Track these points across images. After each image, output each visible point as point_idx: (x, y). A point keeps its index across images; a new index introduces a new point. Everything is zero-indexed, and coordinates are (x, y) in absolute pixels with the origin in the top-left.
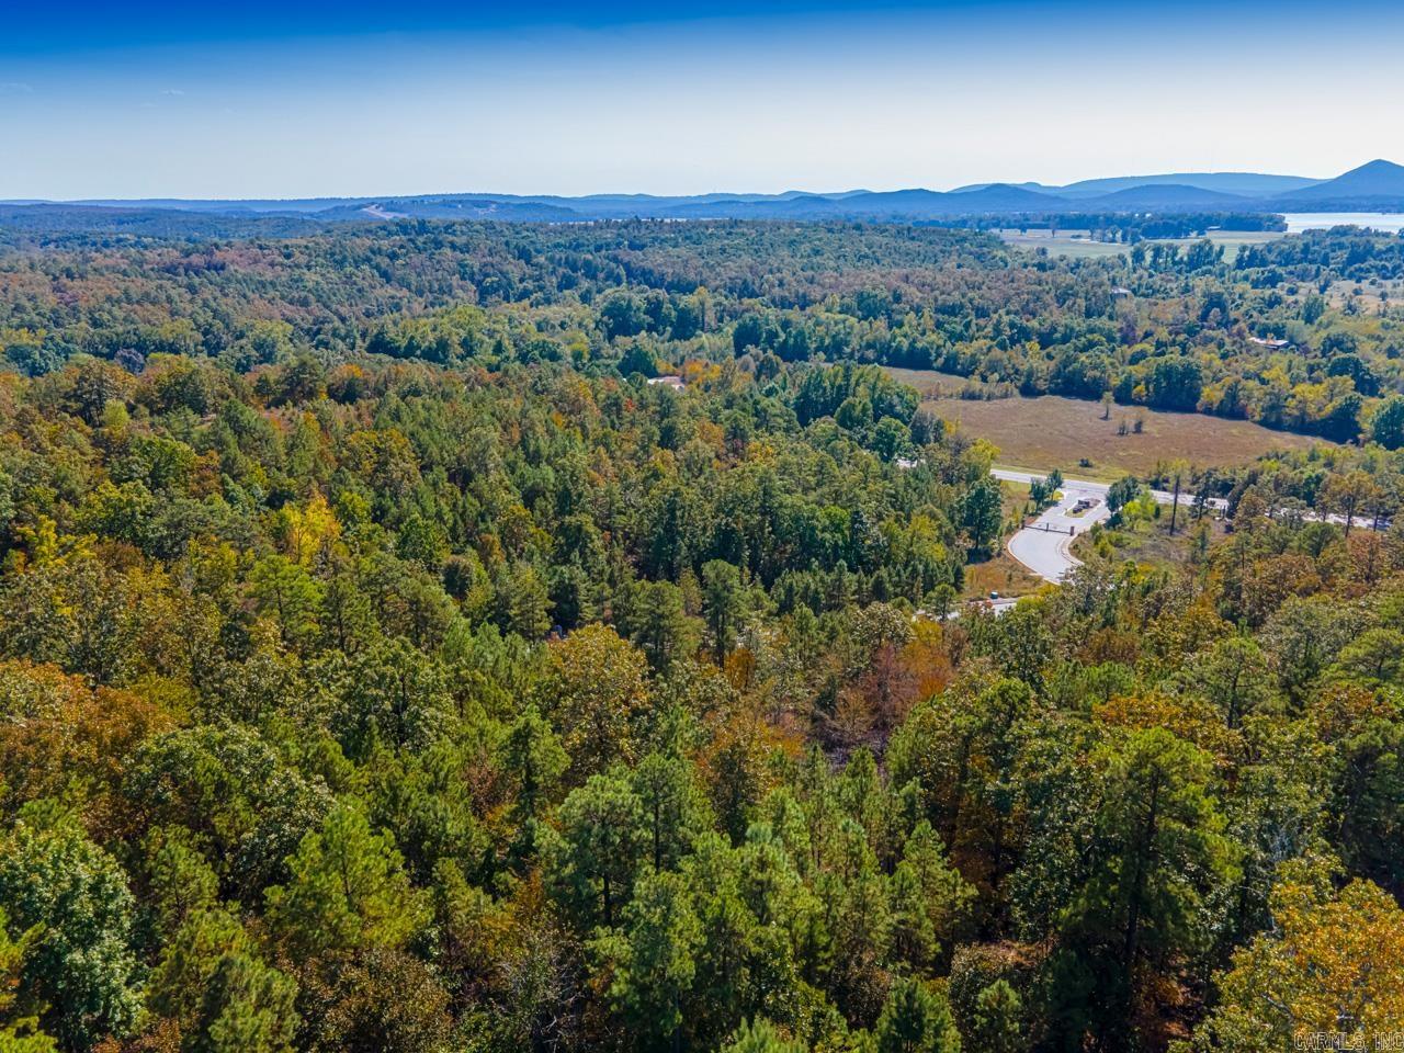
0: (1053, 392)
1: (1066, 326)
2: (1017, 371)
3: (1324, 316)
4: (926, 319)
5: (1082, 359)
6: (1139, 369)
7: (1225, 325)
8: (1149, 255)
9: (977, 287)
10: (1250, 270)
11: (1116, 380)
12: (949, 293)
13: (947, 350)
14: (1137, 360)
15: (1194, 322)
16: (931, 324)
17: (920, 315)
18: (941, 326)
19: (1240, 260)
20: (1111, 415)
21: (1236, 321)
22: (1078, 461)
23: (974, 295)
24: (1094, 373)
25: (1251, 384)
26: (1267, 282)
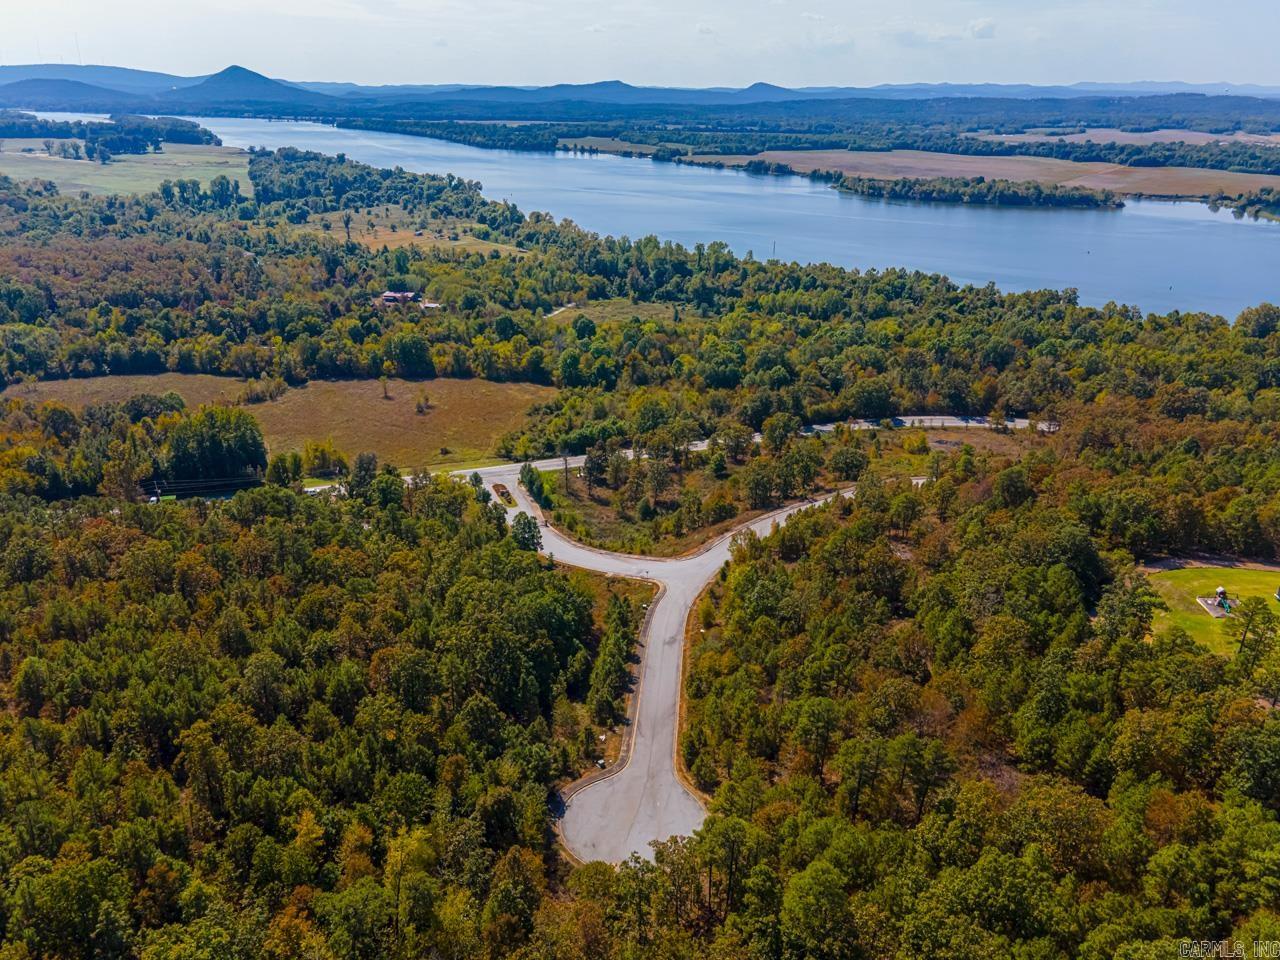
0: (314, 378)
1: (277, 310)
2: (270, 363)
3: (413, 266)
4: (117, 315)
5: (323, 344)
6: (375, 347)
7: (350, 280)
8: (176, 191)
9: (127, 268)
10: (275, 205)
11: (364, 360)
12: (104, 279)
13: (176, 349)
14: (357, 336)
15: (328, 280)
16: (123, 320)
17: (105, 312)
18: (139, 321)
19: (257, 194)
20: (390, 394)
21: (356, 275)
22: (436, 448)
23: (137, 280)
24: (343, 356)
25: (463, 348)
26: (300, 218)
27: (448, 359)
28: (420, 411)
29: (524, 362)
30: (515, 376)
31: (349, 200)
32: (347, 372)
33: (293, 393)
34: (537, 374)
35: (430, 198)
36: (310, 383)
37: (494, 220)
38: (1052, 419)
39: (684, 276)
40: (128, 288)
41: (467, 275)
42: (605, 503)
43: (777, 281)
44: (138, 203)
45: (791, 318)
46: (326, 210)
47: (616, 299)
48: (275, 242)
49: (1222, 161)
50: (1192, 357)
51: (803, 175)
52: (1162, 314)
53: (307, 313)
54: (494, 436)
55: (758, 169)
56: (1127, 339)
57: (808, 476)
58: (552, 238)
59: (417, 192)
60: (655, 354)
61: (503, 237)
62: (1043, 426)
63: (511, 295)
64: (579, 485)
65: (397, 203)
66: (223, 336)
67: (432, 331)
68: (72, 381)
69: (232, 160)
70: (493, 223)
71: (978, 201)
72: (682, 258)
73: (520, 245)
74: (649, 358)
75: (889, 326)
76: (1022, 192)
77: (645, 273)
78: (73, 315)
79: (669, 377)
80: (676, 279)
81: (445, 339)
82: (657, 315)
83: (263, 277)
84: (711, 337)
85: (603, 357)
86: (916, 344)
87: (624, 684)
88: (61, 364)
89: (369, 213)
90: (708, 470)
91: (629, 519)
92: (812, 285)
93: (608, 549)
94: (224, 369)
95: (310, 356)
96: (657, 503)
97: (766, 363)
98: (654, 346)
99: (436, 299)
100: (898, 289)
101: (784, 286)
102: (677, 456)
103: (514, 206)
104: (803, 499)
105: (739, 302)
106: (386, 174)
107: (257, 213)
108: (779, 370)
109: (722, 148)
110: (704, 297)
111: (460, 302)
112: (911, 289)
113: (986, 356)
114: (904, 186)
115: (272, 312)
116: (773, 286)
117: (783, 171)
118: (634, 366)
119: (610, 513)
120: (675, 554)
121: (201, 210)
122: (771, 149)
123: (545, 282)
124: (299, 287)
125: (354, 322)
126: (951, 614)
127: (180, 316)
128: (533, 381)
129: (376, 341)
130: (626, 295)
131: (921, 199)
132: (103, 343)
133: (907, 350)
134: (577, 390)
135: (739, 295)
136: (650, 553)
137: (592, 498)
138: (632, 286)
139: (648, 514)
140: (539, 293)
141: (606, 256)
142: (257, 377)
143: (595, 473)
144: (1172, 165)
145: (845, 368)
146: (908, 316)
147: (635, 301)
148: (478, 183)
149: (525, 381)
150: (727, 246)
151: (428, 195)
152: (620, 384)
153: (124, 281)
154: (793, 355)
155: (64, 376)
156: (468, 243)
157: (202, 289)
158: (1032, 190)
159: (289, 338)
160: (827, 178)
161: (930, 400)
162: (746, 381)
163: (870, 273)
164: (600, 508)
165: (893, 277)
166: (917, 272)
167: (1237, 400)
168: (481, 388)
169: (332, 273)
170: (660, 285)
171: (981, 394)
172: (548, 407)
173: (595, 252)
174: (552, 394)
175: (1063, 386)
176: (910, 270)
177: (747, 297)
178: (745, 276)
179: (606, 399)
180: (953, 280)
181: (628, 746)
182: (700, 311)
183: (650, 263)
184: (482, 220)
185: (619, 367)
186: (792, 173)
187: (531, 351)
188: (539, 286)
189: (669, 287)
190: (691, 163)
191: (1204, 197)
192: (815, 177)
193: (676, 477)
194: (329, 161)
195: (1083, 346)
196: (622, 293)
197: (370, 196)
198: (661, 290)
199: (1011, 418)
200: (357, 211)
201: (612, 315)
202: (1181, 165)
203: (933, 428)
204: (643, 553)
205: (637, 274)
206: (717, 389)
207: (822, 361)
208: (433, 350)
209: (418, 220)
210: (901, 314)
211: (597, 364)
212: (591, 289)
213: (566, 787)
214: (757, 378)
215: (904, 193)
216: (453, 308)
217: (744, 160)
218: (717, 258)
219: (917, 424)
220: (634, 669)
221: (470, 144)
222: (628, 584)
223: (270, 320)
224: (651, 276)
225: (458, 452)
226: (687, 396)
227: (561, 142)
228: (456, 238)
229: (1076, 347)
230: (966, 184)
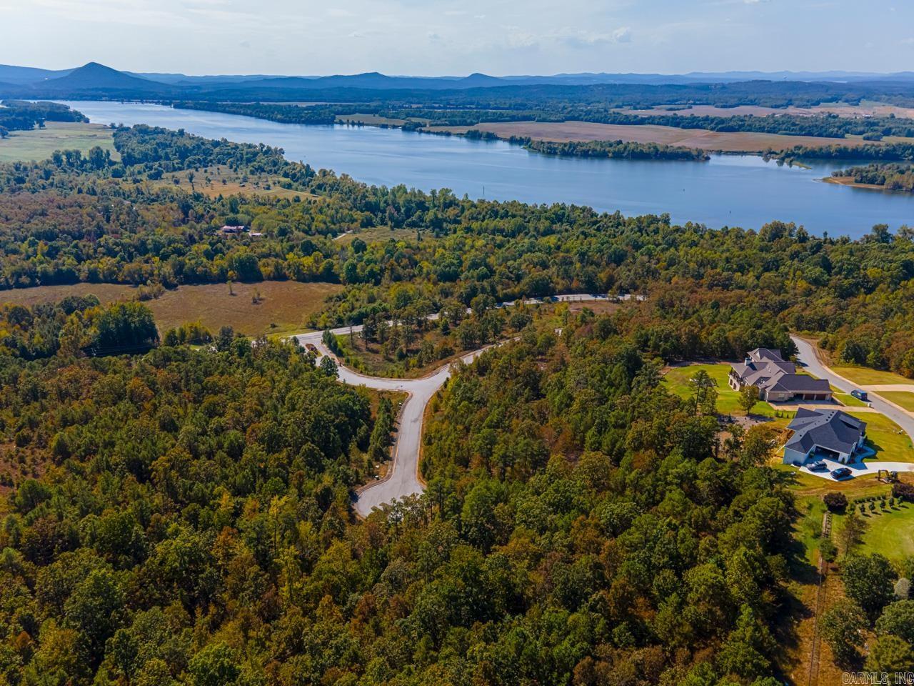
0: (182, 284)
1: (153, 240)
2: (152, 274)
3: (242, 208)
4: (42, 246)
5: (187, 261)
6: (222, 262)
7: (199, 218)
8: (64, 158)
9: (44, 214)
10: (138, 167)
11: (215, 271)
12: (29, 222)
13: (86, 267)
14: (210, 255)
15: (184, 219)
16: (46, 249)
17: (33, 244)
18: (57, 250)
19: (124, 159)
20: (234, 292)
21: (203, 215)
22: (267, 324)
23: (53, 222)
24: (200, 269)
25: (280, 261)
26: (157, 176)
27: (271, 269)
28: (255, 302)
29: (321, 269)
30: (316, 278)
31: (190, 162)
32: (205, 279)
33: (169, 294)
34: (329, 276)
35: (249, 161)
36: (179, 287)
37: (294, 176)
38: (645, 293)
39: (424, 211)
40: (47, 227)
41: (279, 214)
42: (376, 352)
43: (484, 213)
44: (36, 167)
45: (491, 237)
46: (175, 170)
47: (379, 227)
48: (142, 194)
49: (774, 128)
50: (728, 254)
51: (505, 140)
52: (718, 228)
53: (174, 241)
54: (304, 316)
55: (474, 136)
56: (694, 244)
57: (496, 332)
58: (335, 187)
59: (239, 155)
60: (405, 261)
61: (301, 187)
62: (640, 298)
63: (309, 226)
64: (360, 343)
65: (225, 164)
66: (118, 258)
67: (258, 251)
68: (15, 291)
69: (99, 134)
70: (293, 177)
71: (618, 156)
72: (422, 199)
73: (313, 192)
74: (402, 264)
75: (552, 240)
76: (645, 150)
77: (398, 210)
78: (11, 246)
79: (414, 276)
80: (419, 213)
81: (268, 256)
82: (406, 237)
83: (139, 218)
84: (441, 250)
85: (372, 265)
86: (568, 251)
87: (389, 441)
88: (6, 279)
89: (206, 171)
90: (438, 331)
91: (391, 360)
92: (506, 215)
93: (379, 376)
94: (120, 280)
95: (179, 270)
96: (408, 351)
97: (475, 265)
98: (404, 257)
99: (259, 230)
100: (560, 217)
101: (488, 216)
102: (420, 323)
103: (308, 166)
104: (493, 343)
105: (459, 227)
106: (216, 144)
107: (125, 172)
108: (483, 269)
109: (450, 122)
110: (437, 224)
111: (276, 231)
112: (568, 216)
113: (610, 257)
114: (570, 147)
115: (150, 241)
116: (481, 217)
117: (491, 138)
118: (392, 270)
119: (379, 358)
120: (418, 377)
121: (83, 171)
122: (482, 121)
123: (332, 217)
124: (164, 224)
125: (206, 247)
126: (562, 392)
127: (86, 245)
128: (327, 281)
129: (222, 258)
130: (386, 224)
131: (581, 155)
132: (35, 265)
133: (561, 254)
134: (356, 286)
135: (459, 222)
136: (404, 377)
137: (368, 349)
138: (390, 218)
139: (402, 356)
140: (329, 224)
141: (372, 199)
142: (145, 284)
143: (369, 335)
144: (744, 131)
145: (523, 267)
146: (565, 234)
147: (392, 228)
148: (281, 149)
149: (321, 281)
150: (451, 191)
151: (247, 159)
152: (383, 281)
153: (43, 223)
154: (491, 260)
155: (10, 287)
156: (277, 191)
157: (99, 227)
158: (652, 149)
159: (164, 258)
160: (520, 142)
161: (574, 285)
162: (463, 276)
163: (543, 206)
164: (373, 355)
165: (557, 209)
166: (573, 205)
167: (750, 278)
168: (293, 286)
169: (186, 214)
170: (408, 217)
171: (605, 280)
172: (338, 297)
173: (364, 197)
174: (339, 289)
175: (653, 274)
176: (568, 204)
177: (464, 224)
178: (463, 210)
179: (375, 290)
180: (595, 210)
181: (392, 470)
182: (435, 234)
183: (401, 203)
184: (286, 175)
185: (382, 271)
186: (497, 139)
187: (325, 262)
188: (328, 219)
189: (414, 218)
190: (429, 132)
191: (760, 152)
192: (512, 141)
193: (419, 335)
194: (173, 134)
195: (667, 249)
196: (383, 223)
197: (205, 159)
198: (410, 220)
199: (622, 294)
200: (197, 170)
201: (377, 238)
202: (749, 131)
203: (575, 302)
204: (399, 377)
205: (393, 210)
206: (444, 282)
207: (510, 263)
208: (260, 263)
209: (241, 176)
210: (560, 232)
211: (369, 268)
212: (362, 221)
213: (358, 489)
214: (470, 275)
215: (570, 152)
216: (272, 236)
217: (465, 129)
218: (445, 199)
219: (565, 300)
220: (394, 434)
221: (273, 120)
222: (391, 394)
223: (149, 247)
224: (402, 211)
225: (281, 326)
226: (426, 287)
227: (338, 118)
228: (268, 188)
229: (663, 250)
230: (611, 145)
